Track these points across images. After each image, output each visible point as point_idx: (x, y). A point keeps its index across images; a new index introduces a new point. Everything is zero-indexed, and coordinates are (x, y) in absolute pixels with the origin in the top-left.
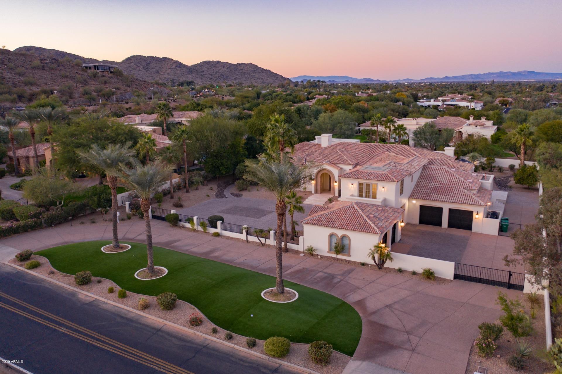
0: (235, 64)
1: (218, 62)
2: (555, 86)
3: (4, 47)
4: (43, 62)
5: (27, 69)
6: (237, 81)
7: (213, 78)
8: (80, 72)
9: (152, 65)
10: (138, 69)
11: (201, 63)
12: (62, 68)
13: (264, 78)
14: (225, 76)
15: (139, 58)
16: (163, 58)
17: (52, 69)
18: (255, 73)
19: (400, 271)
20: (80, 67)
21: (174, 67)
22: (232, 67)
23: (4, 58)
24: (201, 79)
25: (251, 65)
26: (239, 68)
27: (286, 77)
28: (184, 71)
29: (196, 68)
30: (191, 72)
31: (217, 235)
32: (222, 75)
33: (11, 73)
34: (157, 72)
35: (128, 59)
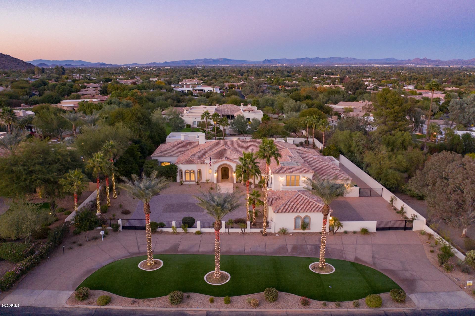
2: (248, 71)
13: (4, 63)
19: (346, 232)
31: (199, 233)
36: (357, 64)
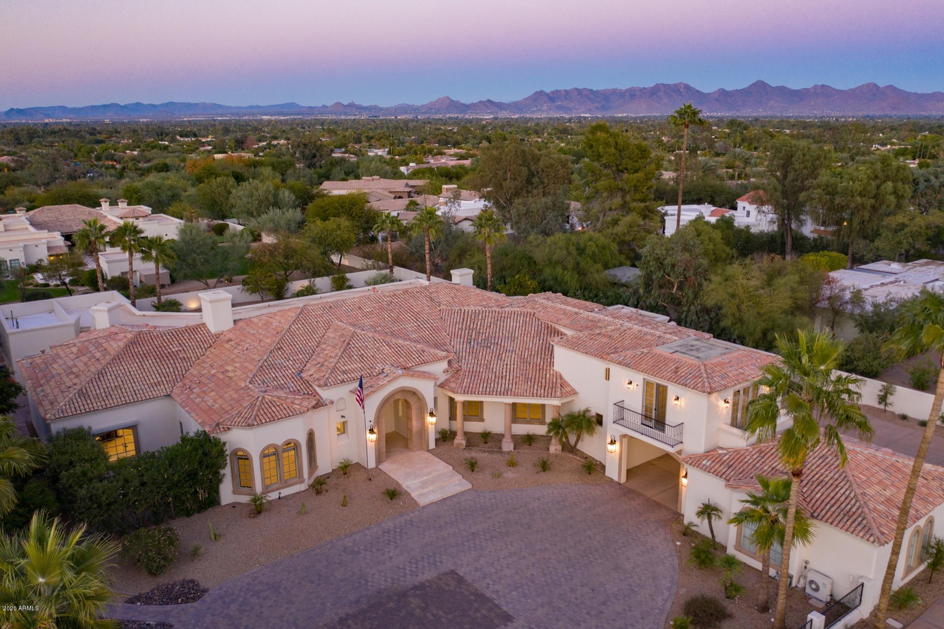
36: (226, 117)
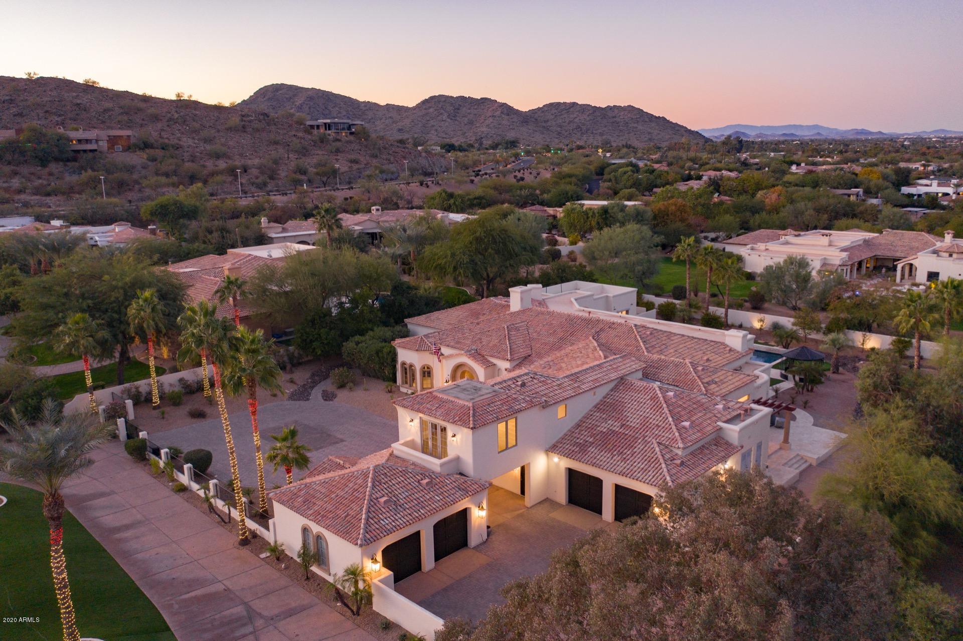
0: (604, 106)
1: (574, 104)
3: (191, 96)
4: (244, 119)
5: (218, 131)
6: (604, 137)
7: (564, 132)
8: (300, 134)
9: (464, 110)
10: (439, 118)
11: (544, 106)
12: (273, 128)
13: (652, 131)
14: (584, 128)
15: (443, 99)
16: (482, 99)
17: (258, 130)
18: (638, 122)
20: (302, 126)
21: (498, 113)
22: (598, 114)
23: (188, 115)
24: (543, 133)
25: (631, 108)
26: (610, 114)
27: (693, 129)
28: (515, 120)
29: (536, 116)
30: (526, 122)
31: (179, 489)
32: (579, 127)
33: (193, 138)
34: (471, 123)
35: (425, 102)
